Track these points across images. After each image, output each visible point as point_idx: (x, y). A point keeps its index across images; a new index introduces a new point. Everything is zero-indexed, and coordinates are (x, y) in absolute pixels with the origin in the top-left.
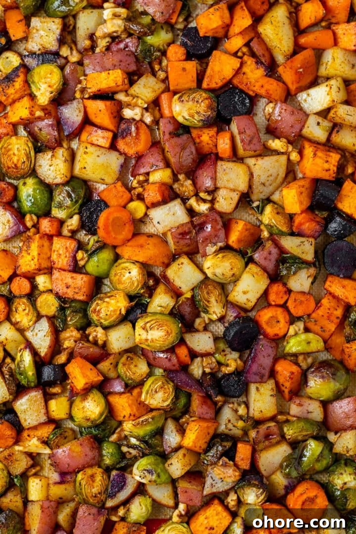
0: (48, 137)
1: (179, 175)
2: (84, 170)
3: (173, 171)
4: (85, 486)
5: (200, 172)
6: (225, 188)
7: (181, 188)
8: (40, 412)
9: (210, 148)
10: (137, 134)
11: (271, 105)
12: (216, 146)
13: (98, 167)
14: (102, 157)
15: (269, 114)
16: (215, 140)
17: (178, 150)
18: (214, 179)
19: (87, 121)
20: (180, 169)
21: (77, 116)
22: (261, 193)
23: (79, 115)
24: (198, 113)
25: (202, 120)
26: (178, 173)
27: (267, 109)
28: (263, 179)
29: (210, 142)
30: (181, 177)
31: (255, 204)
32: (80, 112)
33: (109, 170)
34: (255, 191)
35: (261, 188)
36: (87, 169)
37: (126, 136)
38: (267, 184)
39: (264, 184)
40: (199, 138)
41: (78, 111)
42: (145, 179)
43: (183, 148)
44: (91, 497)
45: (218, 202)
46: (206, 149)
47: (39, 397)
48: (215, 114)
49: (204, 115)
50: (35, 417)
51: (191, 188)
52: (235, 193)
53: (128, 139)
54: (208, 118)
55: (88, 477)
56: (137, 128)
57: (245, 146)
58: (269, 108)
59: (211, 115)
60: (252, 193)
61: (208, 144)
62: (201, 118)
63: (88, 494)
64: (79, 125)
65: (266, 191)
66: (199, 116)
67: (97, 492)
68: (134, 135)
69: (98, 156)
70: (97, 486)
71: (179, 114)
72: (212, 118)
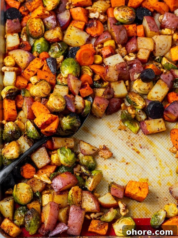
0: (52, 25)
1: (118, 45)
2: (69, 36)
3: (115, 42)
4: (74, 197)
5: (129, 43)
6: (142, 48)
7: (120, 52)
8: (46, 158)
9: (133, 33)
10: (97, 26)
11: (162, 16)
12: (136, 32)
13: (76, 37)
14: (78, 33)
15: (161, 20)
16: (136, 29)
17: (118, 31)
18: (136, 44)
19: (71, 19)
20: (119, 40)
21: (67, 17)
22: (160, 53)
23: (68, 17)
24: (127, 16)
25: (128, 19)
26: (118, 43)
27: (160, 18)
28: (160, 46)
29: (133, 30)
30: (119, 46)
31: (157, 58)
32: (68, 15)
33: (81, 39)
34: (157, 51)
35: (160, 50)
36: (71, 36)
37: (91, 27)
38: (162, 49)
39: (161, 49)
40: (128, 28)
41: (67, 15)
42: (101, 46)
43: (121, 30)
44: (77, 204)
45: (139, 54)
46: (131, 34)
47: (44, 150)
48: (135, 17)
49: (129, 17)
50: (43, 161)
51: (125, 51)
52: (148, 50)
53: (92, 28)
54: (131, 18)
55: (75, 192)
56: (97, 23)
57: (151, 28)
58: (161, 17)
59: (133, 18)
60: (155, 52)
61: (132, 31)
62: (128, 18)
63: (76, 202)
64: (68, 21)
65: (163, 52)
66: (127, 17)
67: (80, 201)
68: (95, 26)
69: (77, 32)
70: (79, 198)
71: (117, 15)
72: (133, 19)
